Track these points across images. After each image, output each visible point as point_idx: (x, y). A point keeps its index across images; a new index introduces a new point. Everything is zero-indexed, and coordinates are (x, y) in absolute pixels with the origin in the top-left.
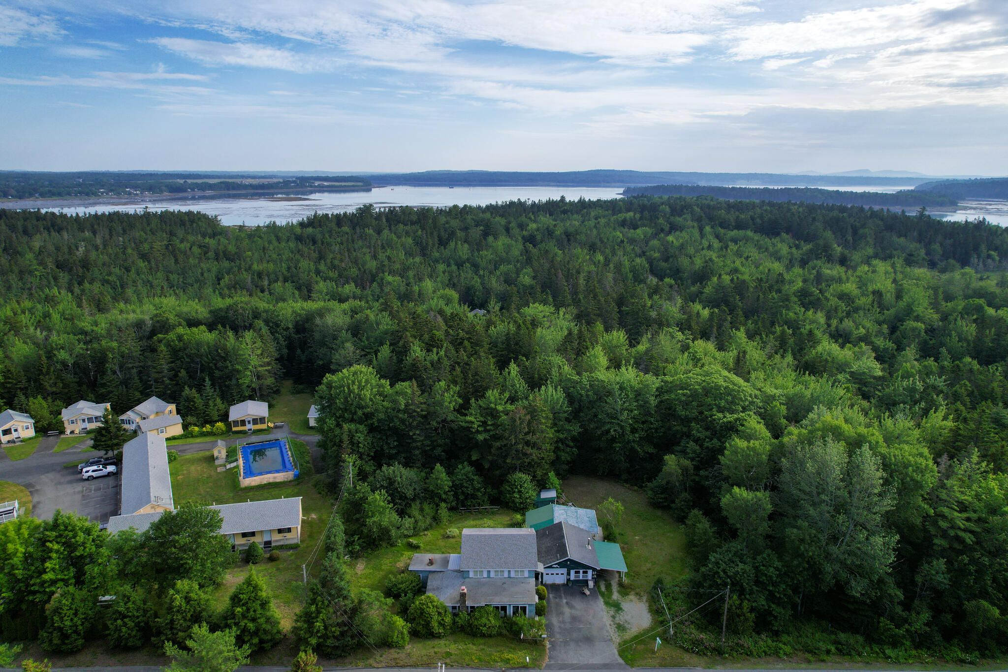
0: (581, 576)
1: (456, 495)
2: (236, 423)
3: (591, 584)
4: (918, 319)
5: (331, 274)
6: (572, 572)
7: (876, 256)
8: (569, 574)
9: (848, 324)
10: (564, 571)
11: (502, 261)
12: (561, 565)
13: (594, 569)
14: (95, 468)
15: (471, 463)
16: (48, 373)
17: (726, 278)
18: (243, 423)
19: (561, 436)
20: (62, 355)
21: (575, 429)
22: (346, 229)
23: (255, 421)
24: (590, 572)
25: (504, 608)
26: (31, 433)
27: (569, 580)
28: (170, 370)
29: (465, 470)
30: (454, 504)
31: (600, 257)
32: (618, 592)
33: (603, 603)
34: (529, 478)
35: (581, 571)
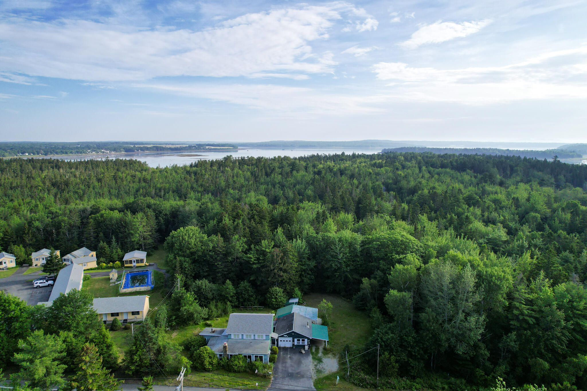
0: (301, 343)
1: (238, 299)
2: (127, 262)
3: (307, 348)
4: (536, 211)
5: (200, 189)
6: (296, 340)
7: (522, 181)
8: (293, 341)
9: (494, 215)
10: (291, 339)
11: (298, 183)
12: (289, 335)
13: (308, 339)
14: (42, 281)
15: (249, 281)
16: (28, 233)
17: (426, 191)
18: (131, 262)
19: (304, 268)
20: (37, 224)
21: (313, 264)
22: (215, 168)
23: (138, 261)
24: (306, 340)
25: (250, 357)
26: (14, 265)
27: (293, 345)
28: (94, 232)
29: (244, 284)
30: (236, 303)
31: (355, 181)
32: (322, 352)
33: (311, 358)
34: (282, 290)
35: (301, 339)
